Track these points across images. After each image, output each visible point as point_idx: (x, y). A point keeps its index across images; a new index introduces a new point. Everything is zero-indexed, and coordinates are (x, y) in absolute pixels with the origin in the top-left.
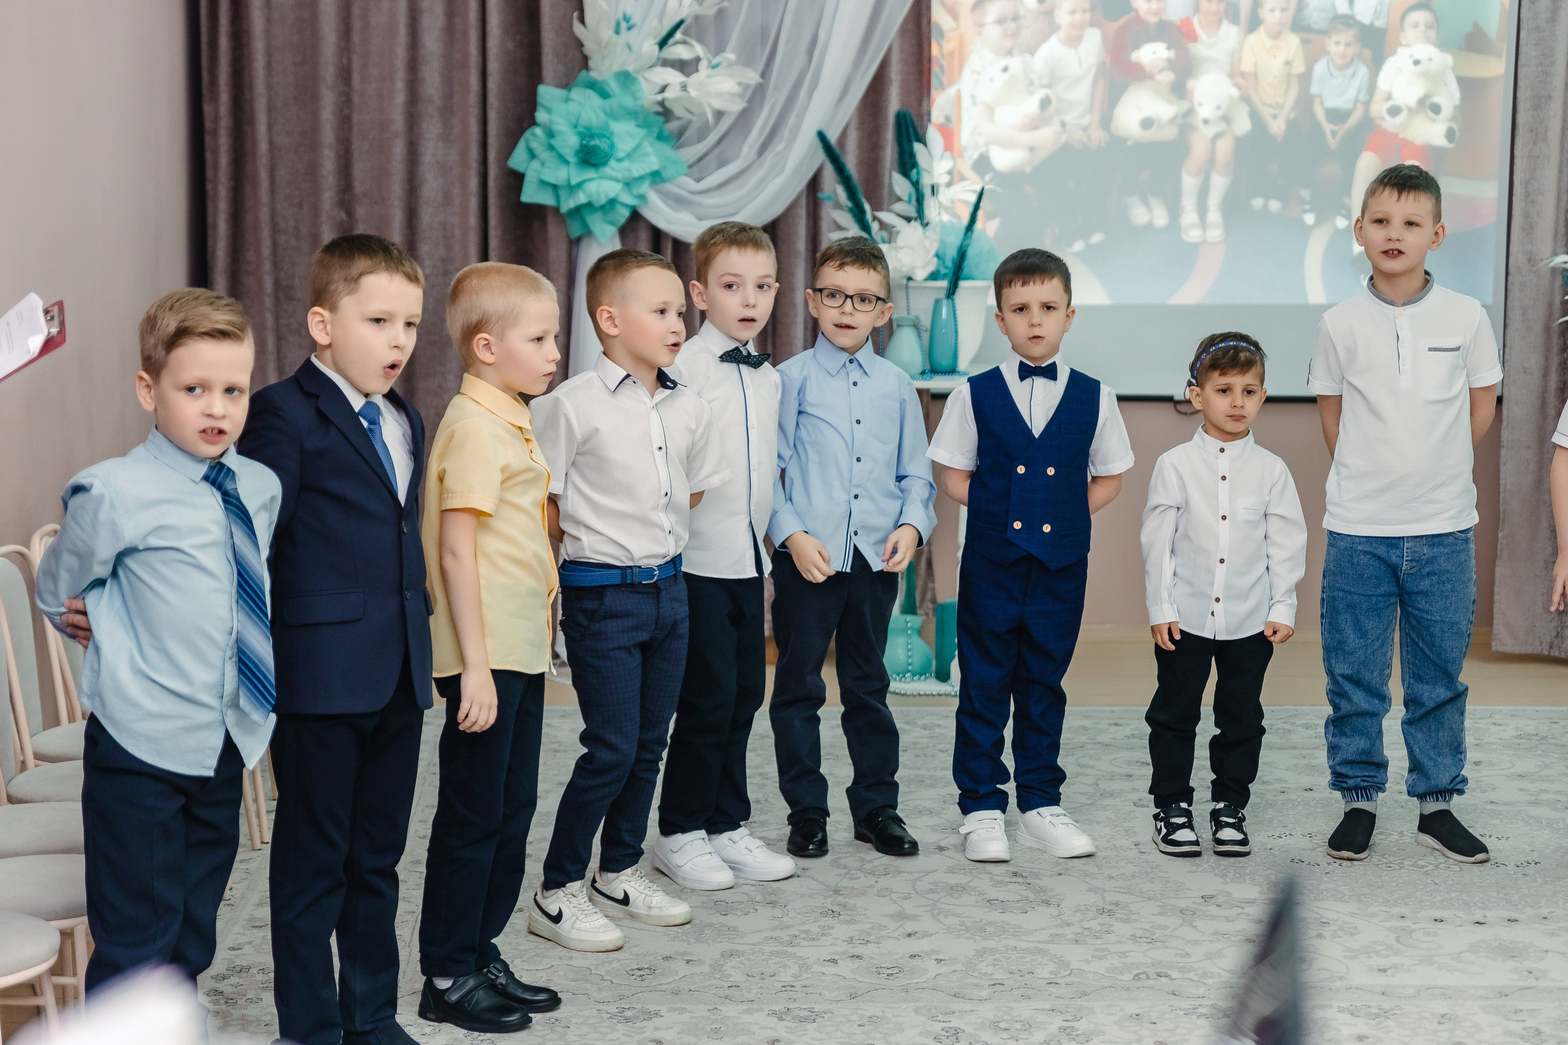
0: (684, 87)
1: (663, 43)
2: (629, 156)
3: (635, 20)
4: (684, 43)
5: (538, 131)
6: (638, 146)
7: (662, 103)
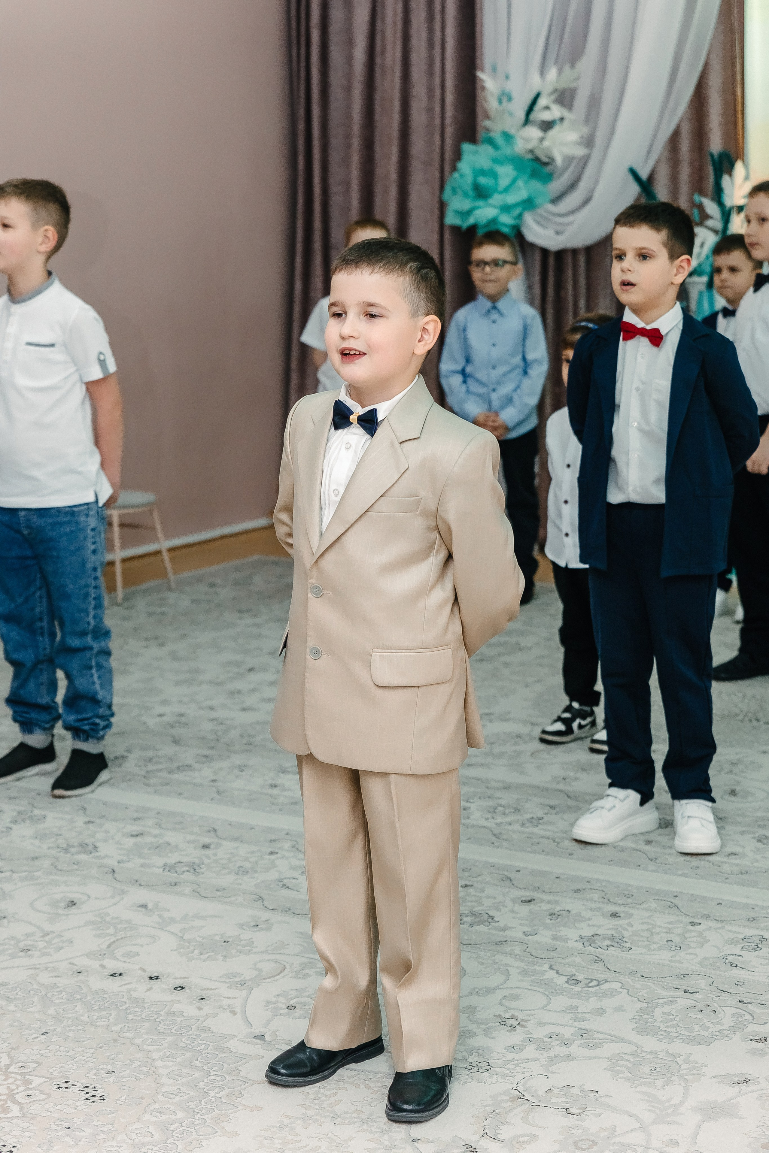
0: (542, 139)
1: (530, 110)
2: (506, 190)
3: (515, 94)
4: (547, 108)
5: (456, 175)
6: (513, 182)
7: (531, 151)
